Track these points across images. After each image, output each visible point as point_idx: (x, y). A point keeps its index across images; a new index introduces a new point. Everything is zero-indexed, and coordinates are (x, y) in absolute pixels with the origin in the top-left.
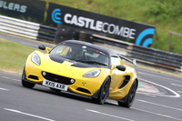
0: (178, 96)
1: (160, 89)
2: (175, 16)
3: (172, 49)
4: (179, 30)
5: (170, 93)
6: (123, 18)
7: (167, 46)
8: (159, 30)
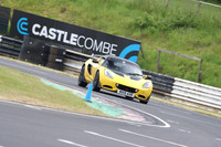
0: (168, 126)
1: (146, 117)
2: (165, 30)
3: (160, 69)
4: (169, 47)
5: (157, 122)
6: (102, 31)
7: (154, 66)
8: (146, 46)
